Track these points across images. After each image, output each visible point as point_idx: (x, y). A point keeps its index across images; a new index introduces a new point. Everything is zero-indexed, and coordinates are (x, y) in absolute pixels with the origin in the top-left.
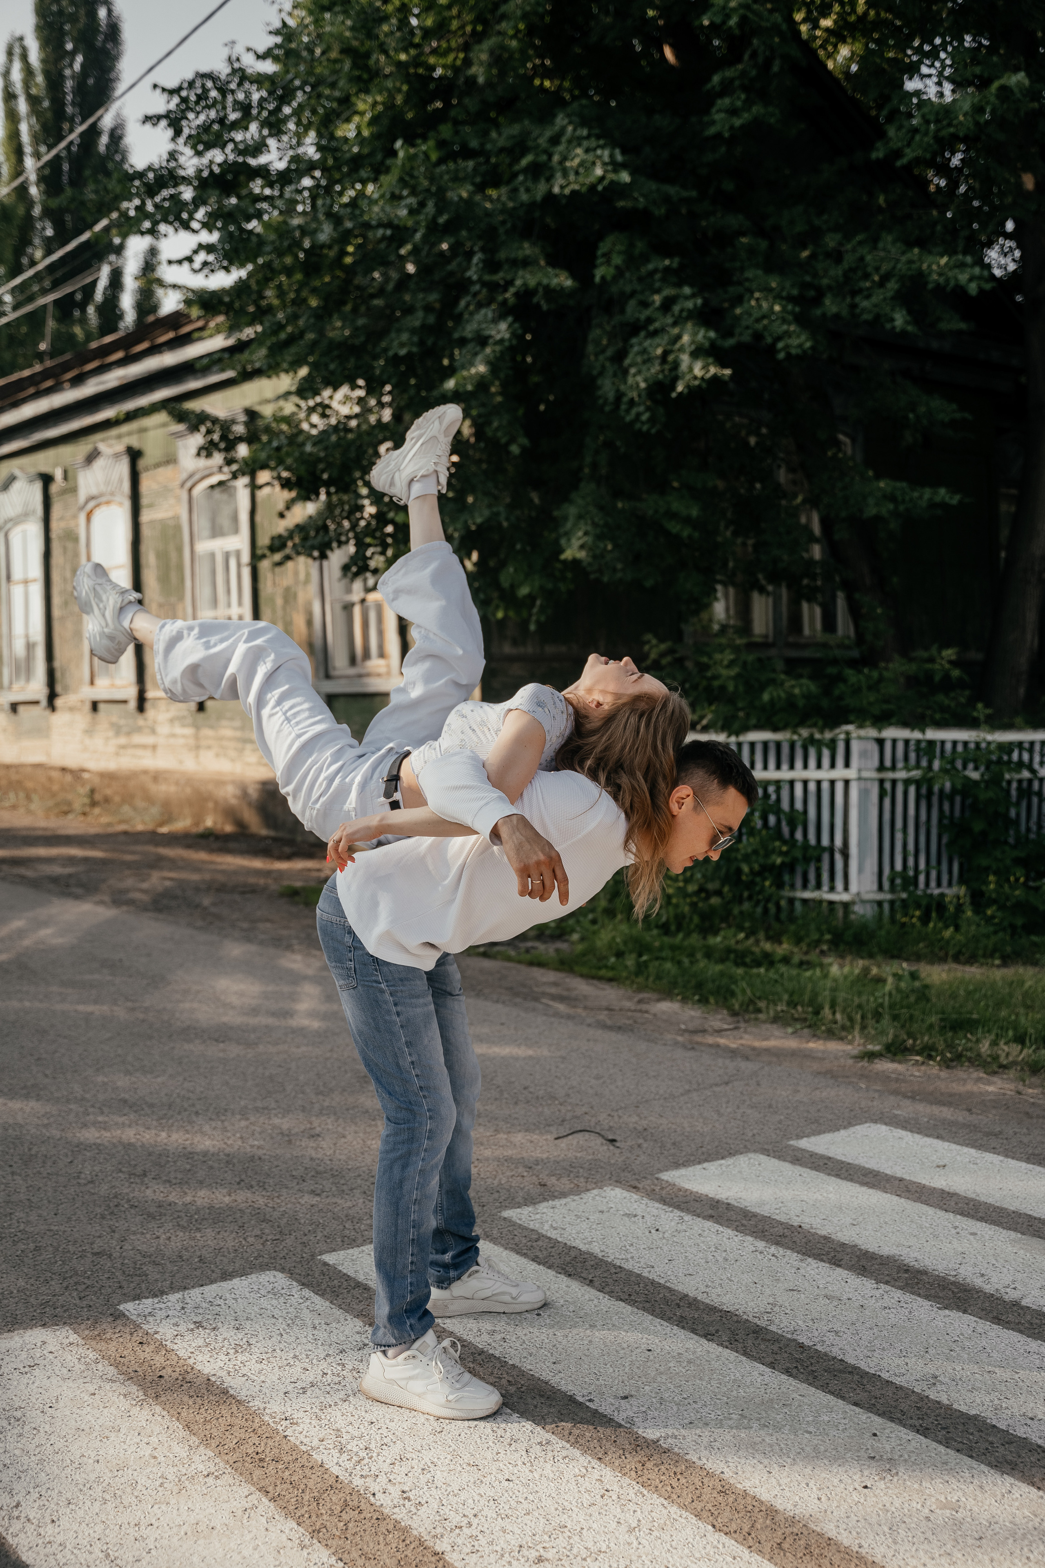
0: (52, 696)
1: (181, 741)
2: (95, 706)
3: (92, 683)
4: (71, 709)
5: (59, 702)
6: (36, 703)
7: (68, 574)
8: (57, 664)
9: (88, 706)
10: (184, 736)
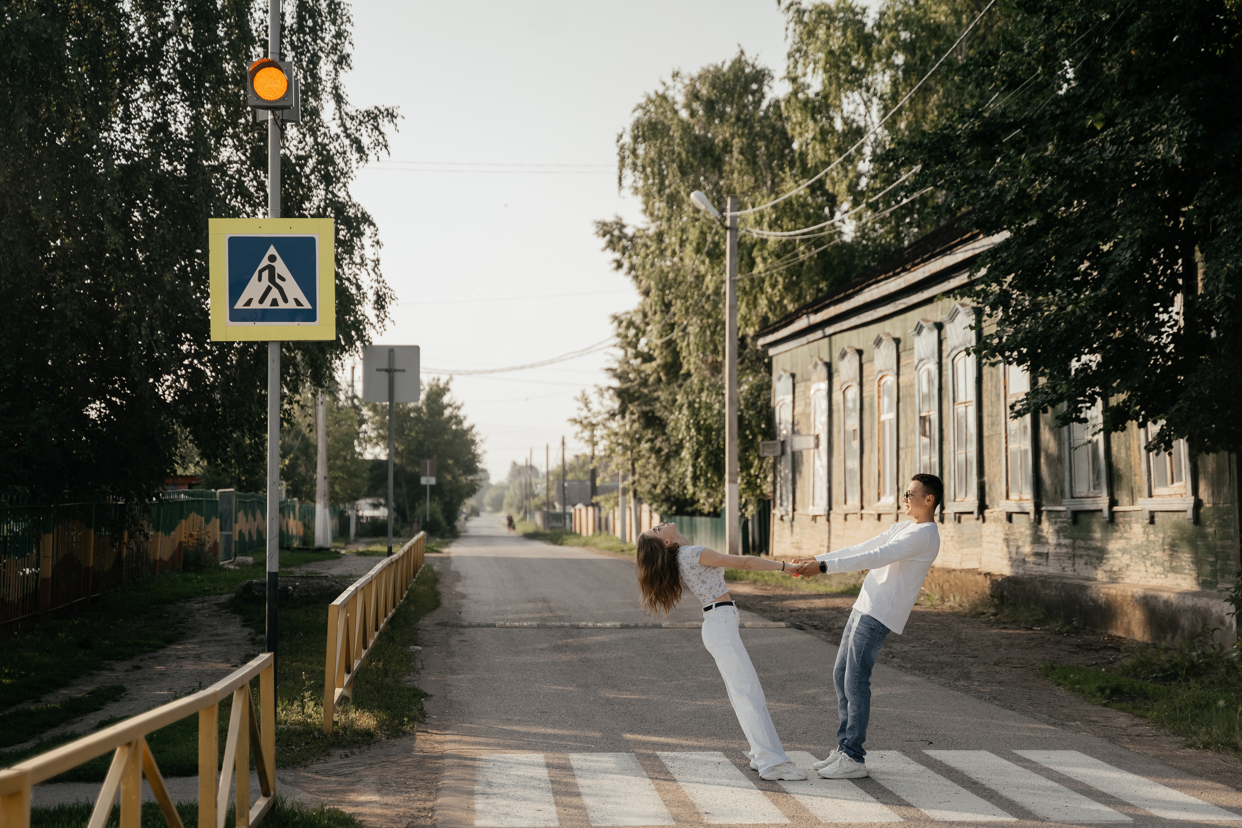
0: (982, 507)
1: (1064, 550)
2: (1009, 517)
3: (1007, 497)
4: (996, 520)
5: (987, 513)
6: (972, 513)
7: (994, 398)
8: (986, 479)
9: (1004, 517)
10: (1065, 546)
